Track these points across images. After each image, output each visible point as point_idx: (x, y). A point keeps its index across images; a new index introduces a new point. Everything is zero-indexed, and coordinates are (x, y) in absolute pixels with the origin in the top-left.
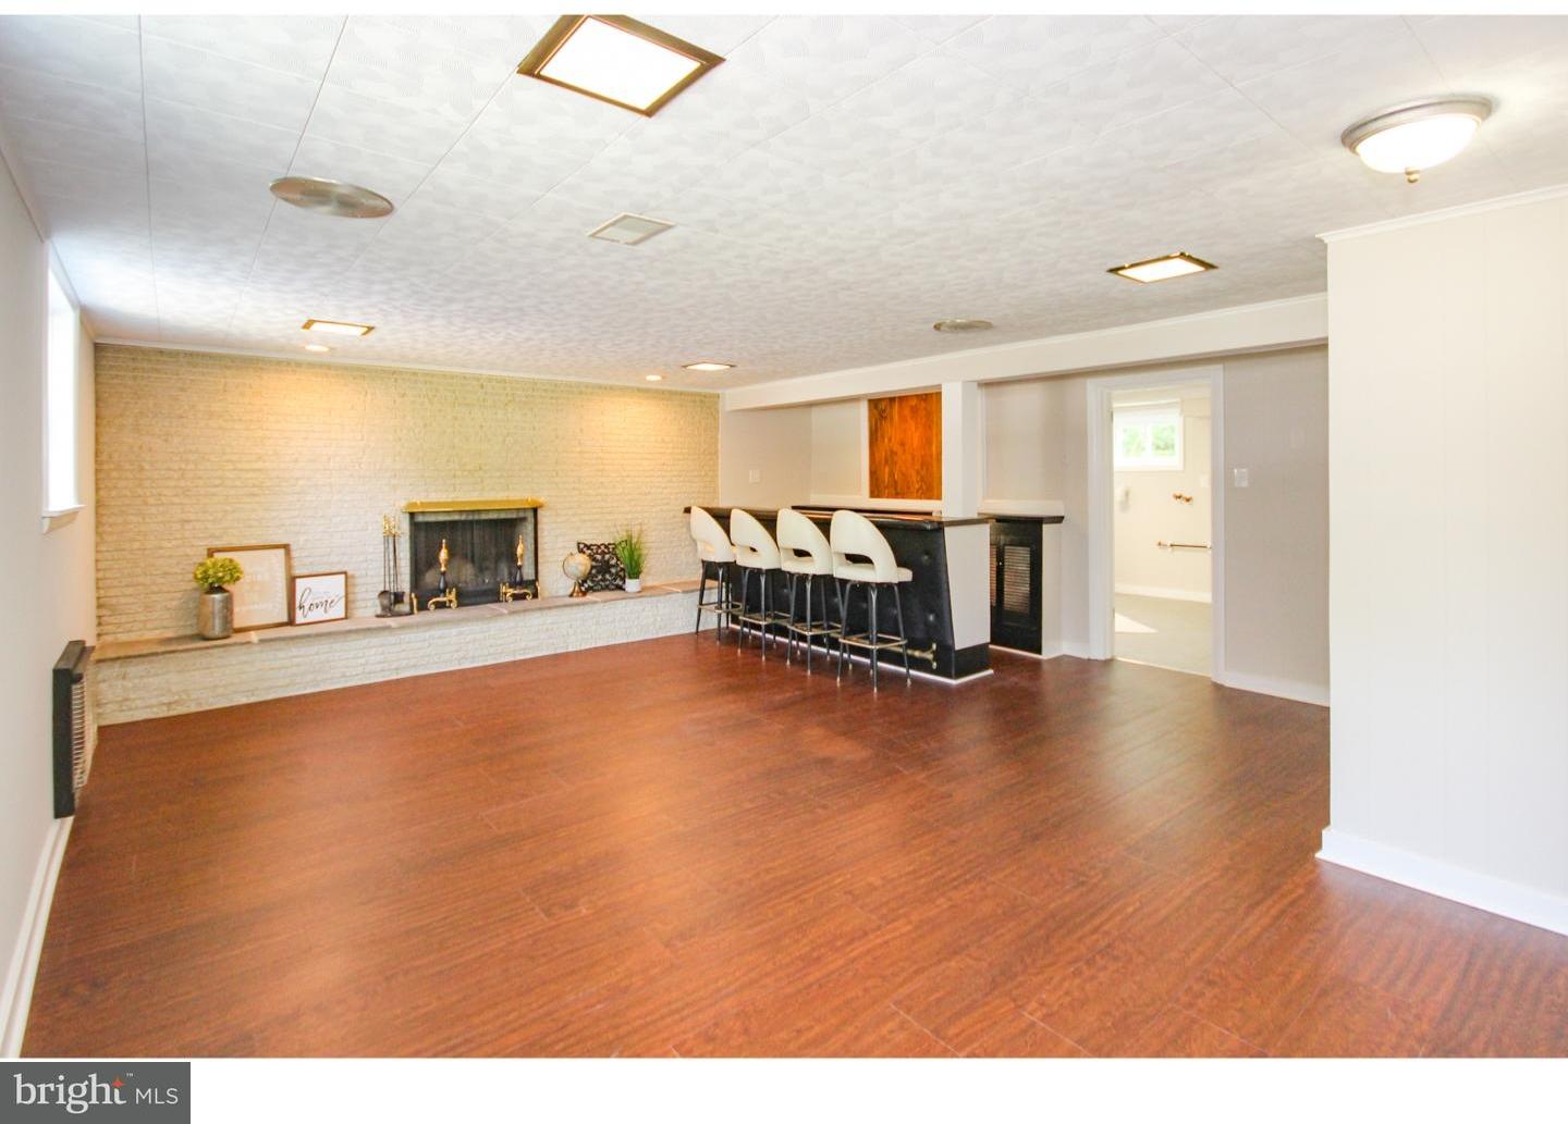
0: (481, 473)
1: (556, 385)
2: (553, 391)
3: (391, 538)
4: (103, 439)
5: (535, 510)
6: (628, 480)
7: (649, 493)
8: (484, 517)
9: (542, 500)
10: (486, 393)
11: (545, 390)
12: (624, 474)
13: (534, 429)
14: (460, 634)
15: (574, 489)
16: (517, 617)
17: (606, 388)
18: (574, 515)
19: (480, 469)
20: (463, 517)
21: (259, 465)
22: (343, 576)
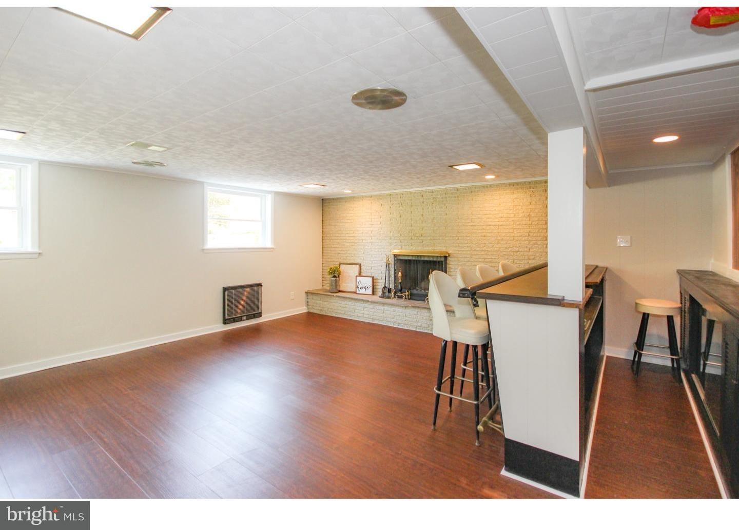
0: (422, 238)
1: (458, 190)
2: (456, 193)
3: (388, 265)
4: (324, 227)
5: (446, 257)
6: (502, 242)
7: (518, 251)
8: (422, 259)
9: (450, 252)
10: (424, 199)
11: (452, 194)
12: (499, 238)
13: (446, 214)
14: (394, 311)
15: (468, 247)
16: (417, 310)
17: (487, 187)
18: (469, 261)
19: (422, 236)
20: (414, 258)
21: (353, 235)
22: (371, 278)
